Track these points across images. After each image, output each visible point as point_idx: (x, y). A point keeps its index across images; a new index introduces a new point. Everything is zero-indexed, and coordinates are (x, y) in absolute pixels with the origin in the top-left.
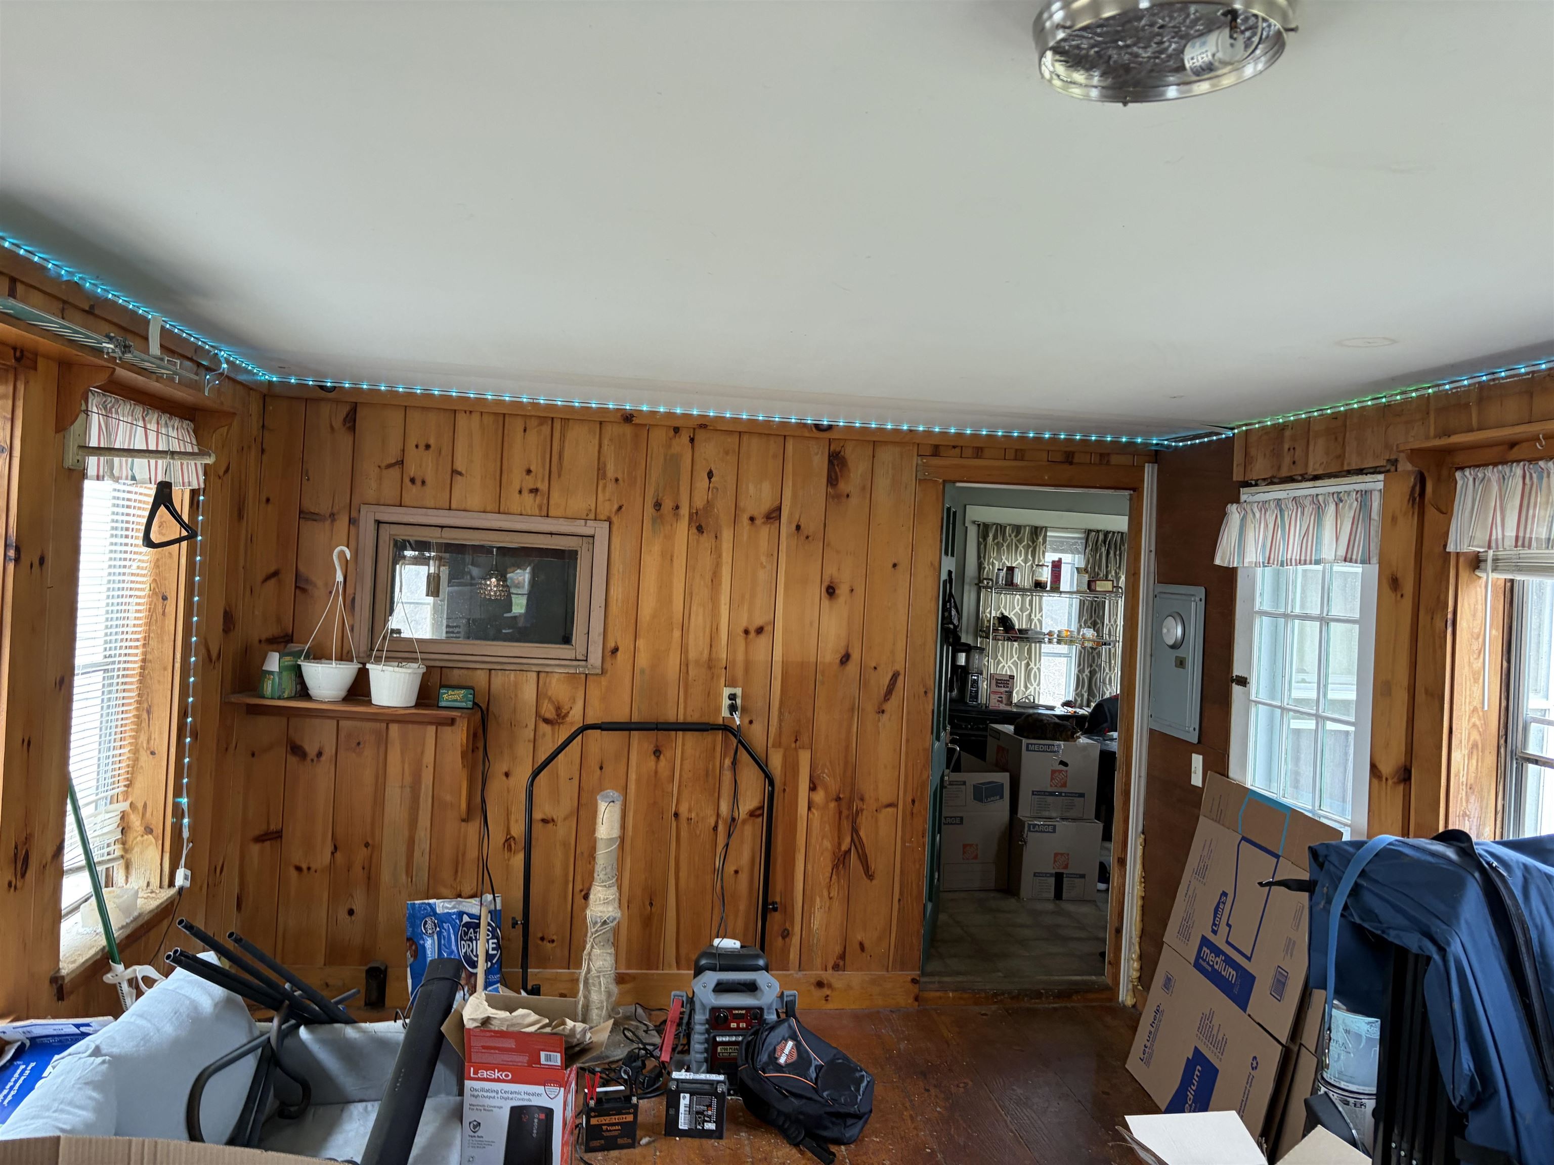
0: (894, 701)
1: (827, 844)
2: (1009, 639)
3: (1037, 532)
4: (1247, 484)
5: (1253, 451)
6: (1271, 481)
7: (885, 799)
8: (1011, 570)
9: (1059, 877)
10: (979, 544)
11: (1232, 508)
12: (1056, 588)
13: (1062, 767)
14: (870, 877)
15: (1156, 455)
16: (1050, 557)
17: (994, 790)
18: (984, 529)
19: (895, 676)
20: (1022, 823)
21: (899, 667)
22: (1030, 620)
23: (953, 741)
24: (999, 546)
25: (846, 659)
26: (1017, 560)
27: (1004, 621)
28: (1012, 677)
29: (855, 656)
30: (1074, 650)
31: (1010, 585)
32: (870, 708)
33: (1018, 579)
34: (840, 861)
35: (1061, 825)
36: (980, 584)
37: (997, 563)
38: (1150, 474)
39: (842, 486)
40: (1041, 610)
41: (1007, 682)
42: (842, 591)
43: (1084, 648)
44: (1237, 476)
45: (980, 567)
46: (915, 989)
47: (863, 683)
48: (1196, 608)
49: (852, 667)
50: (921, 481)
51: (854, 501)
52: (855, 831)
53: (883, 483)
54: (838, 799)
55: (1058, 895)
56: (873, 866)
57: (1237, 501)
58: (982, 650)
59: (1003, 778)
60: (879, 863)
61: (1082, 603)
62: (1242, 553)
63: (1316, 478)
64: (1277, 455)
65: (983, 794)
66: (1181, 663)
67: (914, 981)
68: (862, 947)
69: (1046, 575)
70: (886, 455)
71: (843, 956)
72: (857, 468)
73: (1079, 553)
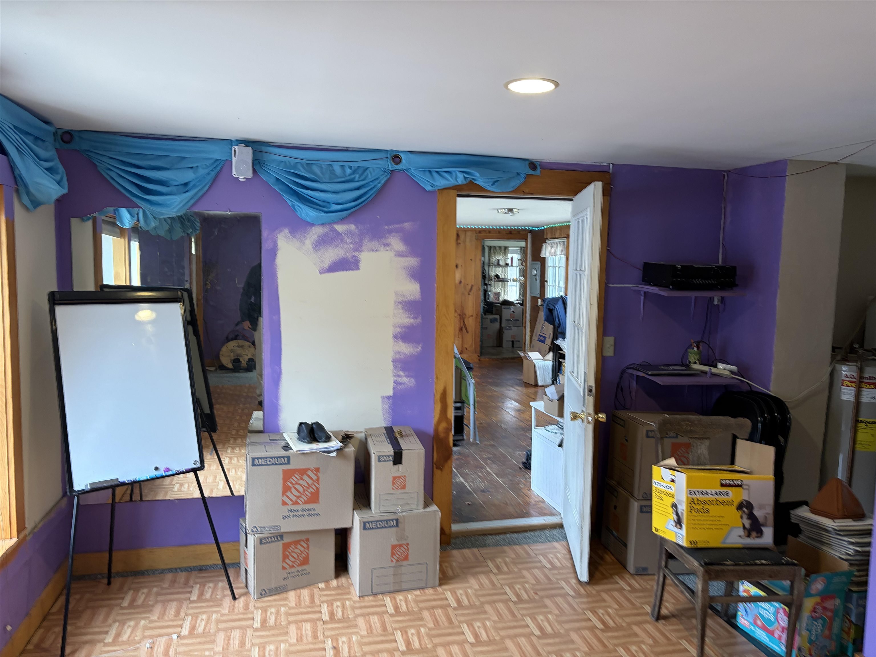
0: (472, 292)
1: (458, 326)
2: (498, 281)
3: (506, 248)
4: (547, 239)
5: (548, 232)
6: (551, 238)
7: (471, 314)
8: (498, 260)
9: (513, 342)
10: (489, 252)
11: (544, 244)
12: (512, 265)
13: (513, 313)
14: (467, 332)
15: (531, 231)
16: (510, 256)
17: (495, 320)
18: (490, 248)
19: (472, 286)
20: (503, 328)
21: (473, 284)
22: (505, 275)
23: (485, 305)
24: (494, 253)
25: (461, 282)
26: (500, 257)
27: (497, 276)
28: (499, 293)
29: (463, 281)
30: (518, 283)
31: (499, 265)
32: (467, 293)
33: (501, 263)
34: (461, 329)
35: (513, 328)
36: (489, 265)
37: (494, 259)
38: (529, 236)
39: (459, 241)
40: (507, 272)
41: (498, 294)
42: (459, 266)
43: (521, 283)
44: (545, 237)
45: (489, 260)
46: (479, 358)
47: (465, 287)
48: (539, 267)
49: (462, 284)
50: (477, 239)
51: (462, 245)
52: (464, 322)
53: (468, 240)
54: (460, 315)
55: (513, 346)
56: (468, 330)
57: (545, 242)
58: (490, 285)
59: (497, 317)
60: (469, 329)
61: (520, 270)
62: (545, 254)
63: (557, 238)
64: (552, 233)
65: (493, 321)
66: (536, 279)
67: (478, 356)
68: (466, 349)
69: (509, 262)
70: (469, 234)
71: (462, 351)
72: (462, 237)
73: (519, 254)
